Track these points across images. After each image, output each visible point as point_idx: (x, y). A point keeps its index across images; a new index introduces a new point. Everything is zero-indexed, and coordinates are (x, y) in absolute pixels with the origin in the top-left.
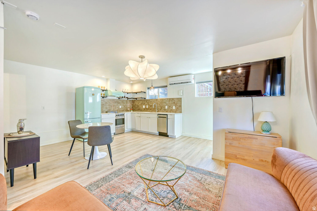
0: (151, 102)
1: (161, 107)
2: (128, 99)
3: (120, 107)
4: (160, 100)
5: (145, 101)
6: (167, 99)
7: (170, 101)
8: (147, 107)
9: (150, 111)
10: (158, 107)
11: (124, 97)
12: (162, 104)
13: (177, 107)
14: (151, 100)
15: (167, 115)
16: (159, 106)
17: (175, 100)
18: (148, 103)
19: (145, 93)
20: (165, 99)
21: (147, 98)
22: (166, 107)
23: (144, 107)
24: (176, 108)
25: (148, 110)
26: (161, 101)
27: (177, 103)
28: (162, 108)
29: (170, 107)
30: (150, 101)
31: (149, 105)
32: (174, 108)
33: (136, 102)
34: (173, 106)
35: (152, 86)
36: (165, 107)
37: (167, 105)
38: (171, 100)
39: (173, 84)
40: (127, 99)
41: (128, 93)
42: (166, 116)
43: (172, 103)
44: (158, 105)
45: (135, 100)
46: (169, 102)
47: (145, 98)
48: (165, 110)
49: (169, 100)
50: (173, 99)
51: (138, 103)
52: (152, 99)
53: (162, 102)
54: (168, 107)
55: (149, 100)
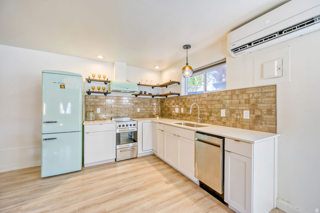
0: (189, 101)
1: (211, 113)
2: (153, 97)
3: (139, 110)
4: (208, 95)
5: (178, 100)
6: (226, 91)
7: (235, 97)
8: (182, 112)
9: (188, 118)
10: (203, 112)
11: (143, 93)
12: (211, 105)
13: (258, 113)
14: (189, 98)
15: (223, 138)
16: (205, 110)
17: (249, 94)
18: (184, 103)
19: (179, 83)
20: (219, 94)
21: (183, 94)
22: (223, 113)
23: (177, 110)
24: (253, 116)
25: (184, 118)
26: (210, 98)
27: (257, 102)
28: (211, 115)
29: (232, 111)
30: (187, 100)
31: (185, 107)
32: (246, 115)
33: (165, 102)
34: (243, 110)
35: (187, 64)
36: (219, 112)
37: (224, 107)
38: (238, 96)
39: (243, 47)
40: (151, 97)
41: (153, 87)
42: (219, 142)
43: (240, 103)
44: (203, 107)
45: (164, 99)
46: (232, 98)
47: (179, 95)
48: (220, 119)
49: (229, 93)
50: (243, 91)
51: (169, 104)
52: (190, 95)
53: (212, 101)
54: (228, 112)
55: (185, 98)
